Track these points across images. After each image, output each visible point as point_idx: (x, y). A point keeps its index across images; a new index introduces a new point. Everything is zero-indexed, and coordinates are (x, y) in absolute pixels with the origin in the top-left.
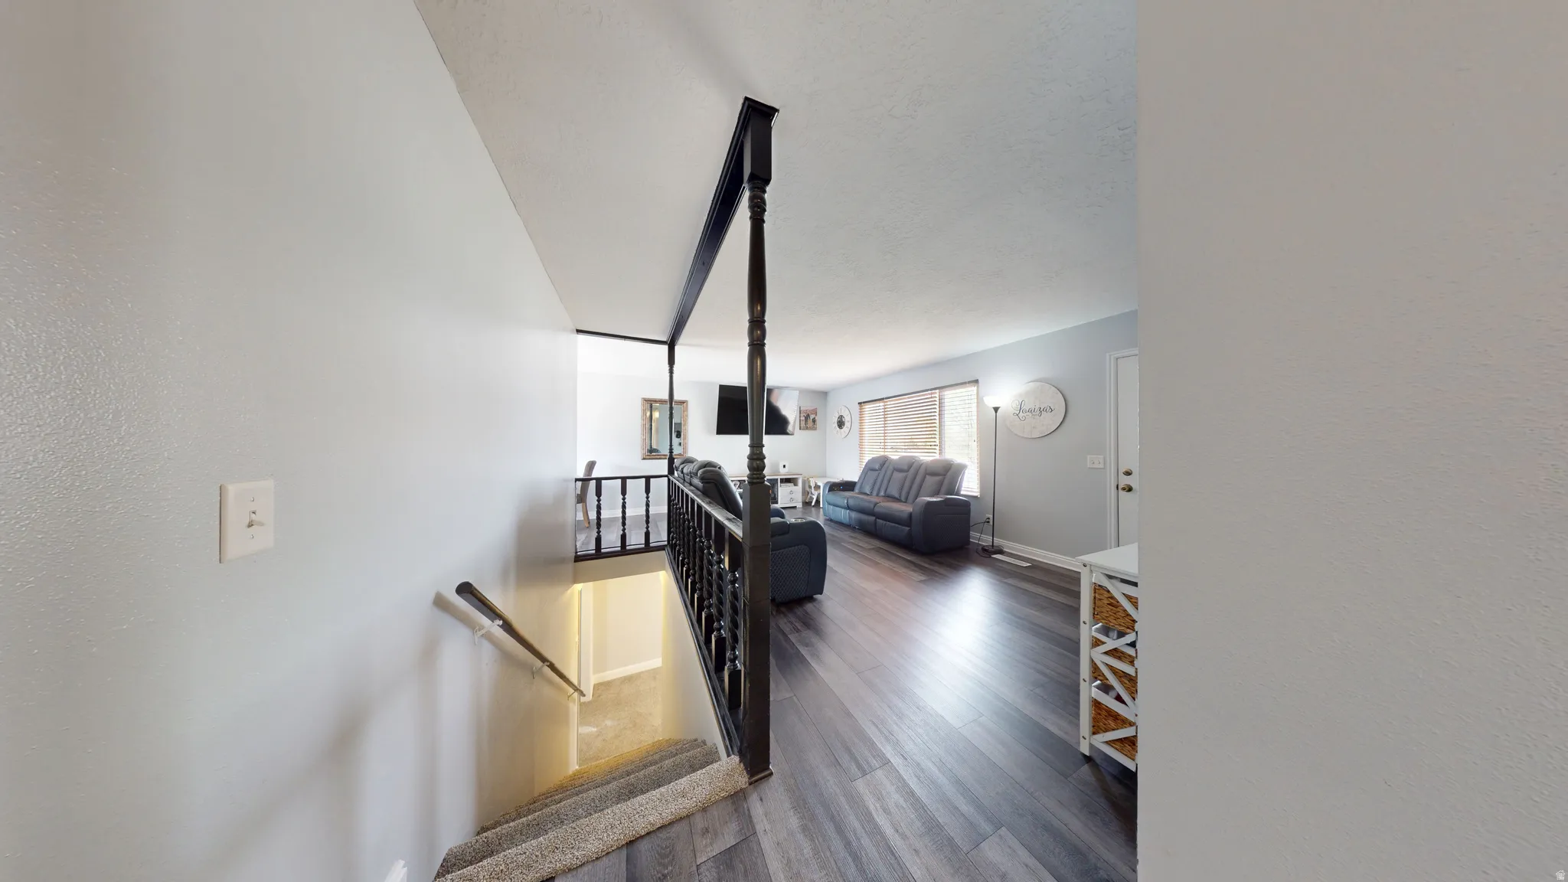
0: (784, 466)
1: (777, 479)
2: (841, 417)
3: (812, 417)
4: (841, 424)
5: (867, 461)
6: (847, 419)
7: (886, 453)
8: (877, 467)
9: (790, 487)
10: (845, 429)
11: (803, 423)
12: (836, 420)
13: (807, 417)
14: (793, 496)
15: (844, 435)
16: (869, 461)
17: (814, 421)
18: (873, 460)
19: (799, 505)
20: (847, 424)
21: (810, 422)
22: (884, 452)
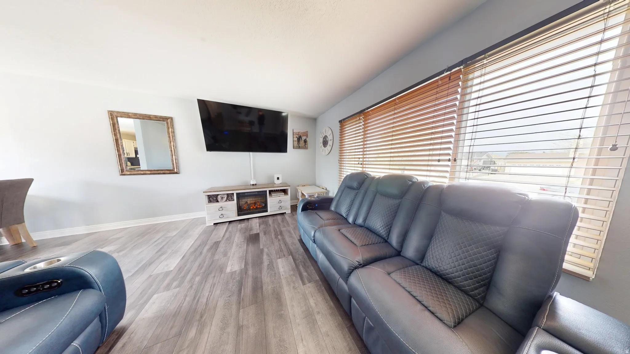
0: (278, 178)
1: (266, 191)
2: (325, 137)
3: (304, 138)
4: (325, 143)
5: (345, 176)
6: (330, 138)
7: (364, 169)
8: (355, 185)
9: (282, 197)
10: (328, 147)
11: (296, 143)
12: (321, 140)
13: (299, 139)
14: (281, 204)
15: (327, 152)
16: (347, 176)
17: (305, 141)
18: (352, 177)
19: (288, 211)
20: (330, 143)
21: (302, 142)
22: (363, 167)
